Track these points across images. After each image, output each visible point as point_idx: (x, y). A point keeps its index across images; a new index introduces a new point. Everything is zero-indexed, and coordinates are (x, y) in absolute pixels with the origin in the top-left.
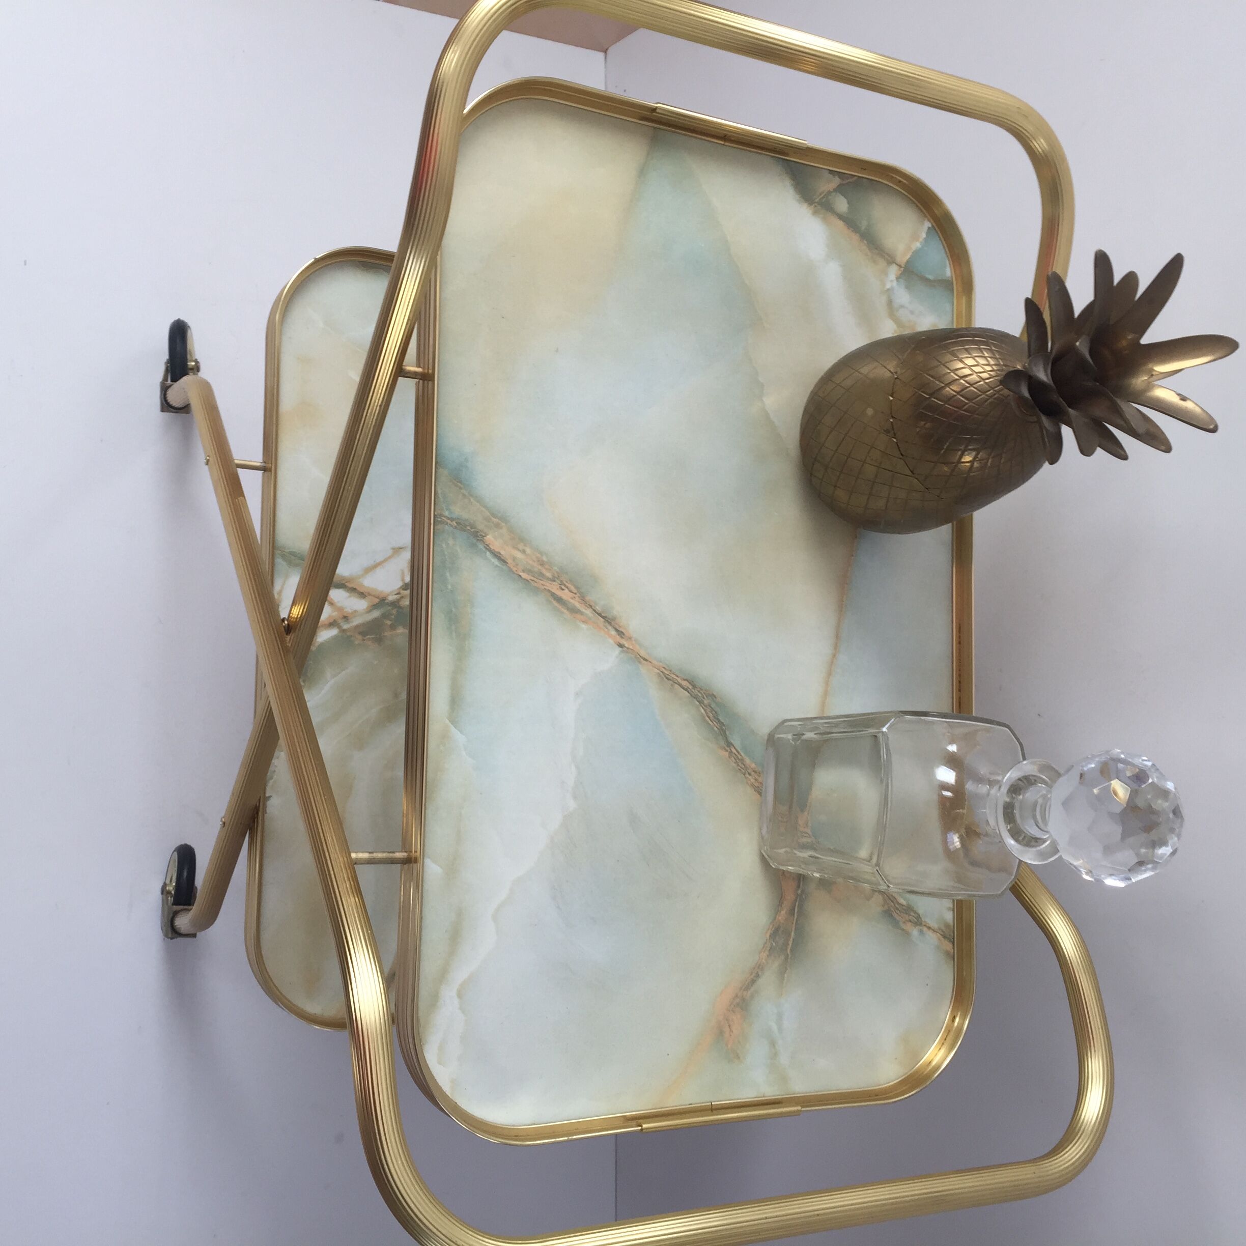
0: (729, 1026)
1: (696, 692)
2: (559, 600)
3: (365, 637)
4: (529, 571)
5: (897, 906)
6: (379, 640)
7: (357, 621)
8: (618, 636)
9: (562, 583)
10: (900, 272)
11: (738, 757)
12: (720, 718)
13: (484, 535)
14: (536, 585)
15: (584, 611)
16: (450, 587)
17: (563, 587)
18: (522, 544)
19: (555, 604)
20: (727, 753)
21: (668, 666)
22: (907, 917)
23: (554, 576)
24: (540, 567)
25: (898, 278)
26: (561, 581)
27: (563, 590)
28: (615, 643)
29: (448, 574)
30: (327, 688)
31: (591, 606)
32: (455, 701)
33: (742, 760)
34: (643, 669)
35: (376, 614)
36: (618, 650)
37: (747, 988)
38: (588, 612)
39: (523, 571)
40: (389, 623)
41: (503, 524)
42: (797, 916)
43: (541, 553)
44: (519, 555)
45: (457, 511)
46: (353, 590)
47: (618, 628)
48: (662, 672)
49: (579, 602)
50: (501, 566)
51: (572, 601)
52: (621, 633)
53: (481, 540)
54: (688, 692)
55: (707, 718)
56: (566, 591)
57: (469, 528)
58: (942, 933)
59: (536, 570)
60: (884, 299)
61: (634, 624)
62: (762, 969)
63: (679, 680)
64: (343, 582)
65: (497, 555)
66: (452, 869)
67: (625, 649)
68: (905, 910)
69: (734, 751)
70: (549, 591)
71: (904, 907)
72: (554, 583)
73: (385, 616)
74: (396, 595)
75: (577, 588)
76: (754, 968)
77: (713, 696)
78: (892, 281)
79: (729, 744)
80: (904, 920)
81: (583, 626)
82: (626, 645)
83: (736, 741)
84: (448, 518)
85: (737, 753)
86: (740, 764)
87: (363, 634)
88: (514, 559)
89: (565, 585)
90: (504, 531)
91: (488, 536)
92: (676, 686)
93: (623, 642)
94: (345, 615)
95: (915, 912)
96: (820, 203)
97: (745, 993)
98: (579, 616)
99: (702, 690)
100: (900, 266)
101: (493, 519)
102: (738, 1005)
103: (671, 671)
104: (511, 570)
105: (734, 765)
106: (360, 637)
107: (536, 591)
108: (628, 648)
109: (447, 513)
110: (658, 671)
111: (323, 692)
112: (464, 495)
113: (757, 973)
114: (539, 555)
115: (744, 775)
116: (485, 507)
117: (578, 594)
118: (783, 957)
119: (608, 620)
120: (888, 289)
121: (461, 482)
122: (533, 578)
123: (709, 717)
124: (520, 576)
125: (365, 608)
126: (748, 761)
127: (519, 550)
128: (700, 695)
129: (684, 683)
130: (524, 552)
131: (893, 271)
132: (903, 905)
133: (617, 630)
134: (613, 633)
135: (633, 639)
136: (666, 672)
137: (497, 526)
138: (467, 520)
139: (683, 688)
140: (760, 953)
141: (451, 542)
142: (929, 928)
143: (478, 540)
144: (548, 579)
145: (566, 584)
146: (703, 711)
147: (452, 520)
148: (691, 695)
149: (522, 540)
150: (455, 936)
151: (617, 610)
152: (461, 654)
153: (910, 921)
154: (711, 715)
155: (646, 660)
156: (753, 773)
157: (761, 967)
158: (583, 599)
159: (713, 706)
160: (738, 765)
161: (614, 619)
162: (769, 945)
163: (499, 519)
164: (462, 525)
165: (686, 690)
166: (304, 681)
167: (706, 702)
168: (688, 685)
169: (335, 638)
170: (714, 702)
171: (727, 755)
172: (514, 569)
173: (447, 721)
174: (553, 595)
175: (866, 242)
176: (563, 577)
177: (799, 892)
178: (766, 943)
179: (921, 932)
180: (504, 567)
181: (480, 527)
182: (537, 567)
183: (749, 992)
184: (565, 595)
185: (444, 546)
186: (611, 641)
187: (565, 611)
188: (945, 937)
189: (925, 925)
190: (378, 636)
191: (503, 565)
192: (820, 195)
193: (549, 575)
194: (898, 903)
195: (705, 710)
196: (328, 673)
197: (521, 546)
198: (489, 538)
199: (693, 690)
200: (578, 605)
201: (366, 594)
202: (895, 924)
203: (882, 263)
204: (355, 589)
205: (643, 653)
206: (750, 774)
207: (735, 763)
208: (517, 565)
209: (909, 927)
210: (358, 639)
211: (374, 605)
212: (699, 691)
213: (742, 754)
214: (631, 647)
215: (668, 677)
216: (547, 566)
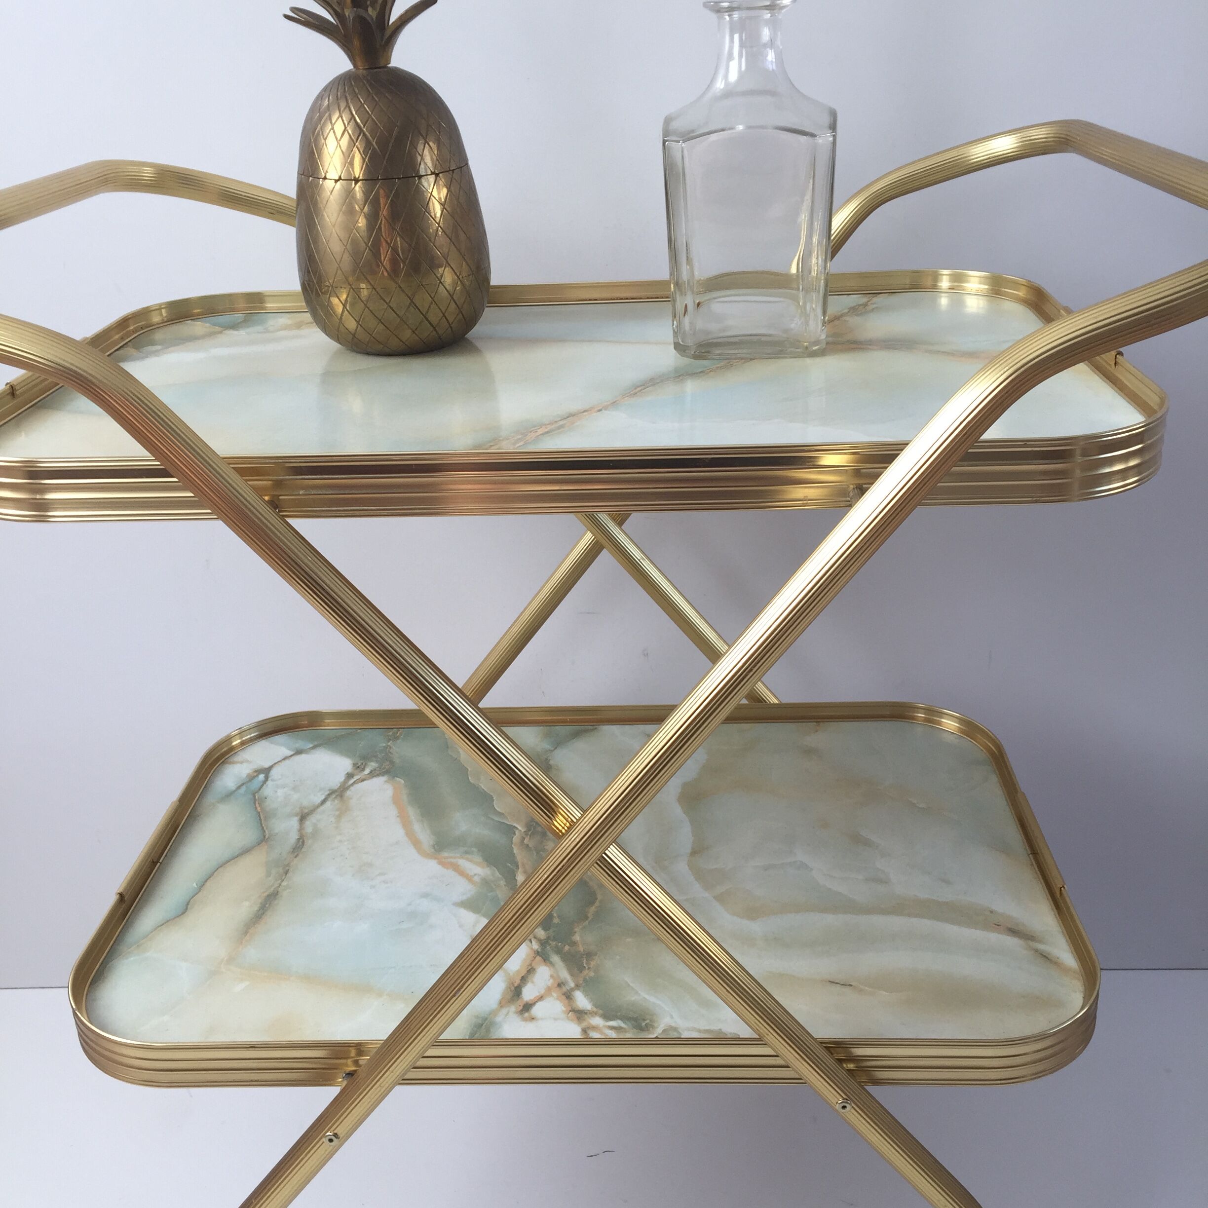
3: (585, 967)
6: (589, 955)
7: (565, 974)
30: (652, 999)
35: (556, 959)
40: (567, 948)
46: (524, 980)
64: (513, 988)
73: (559, 951)
74: (531, 942)
87: (581, 969)
94: (556, 985)
106: (585, 972)
111: (658, 1002)
125: (548, 968)
166: (644, 1020)
169: (586, 994)
190: (585, 956)
196: (633, 998)
201: (530, 968)
204: (523, 977)
210: (589, 974)
211: (545, 960)
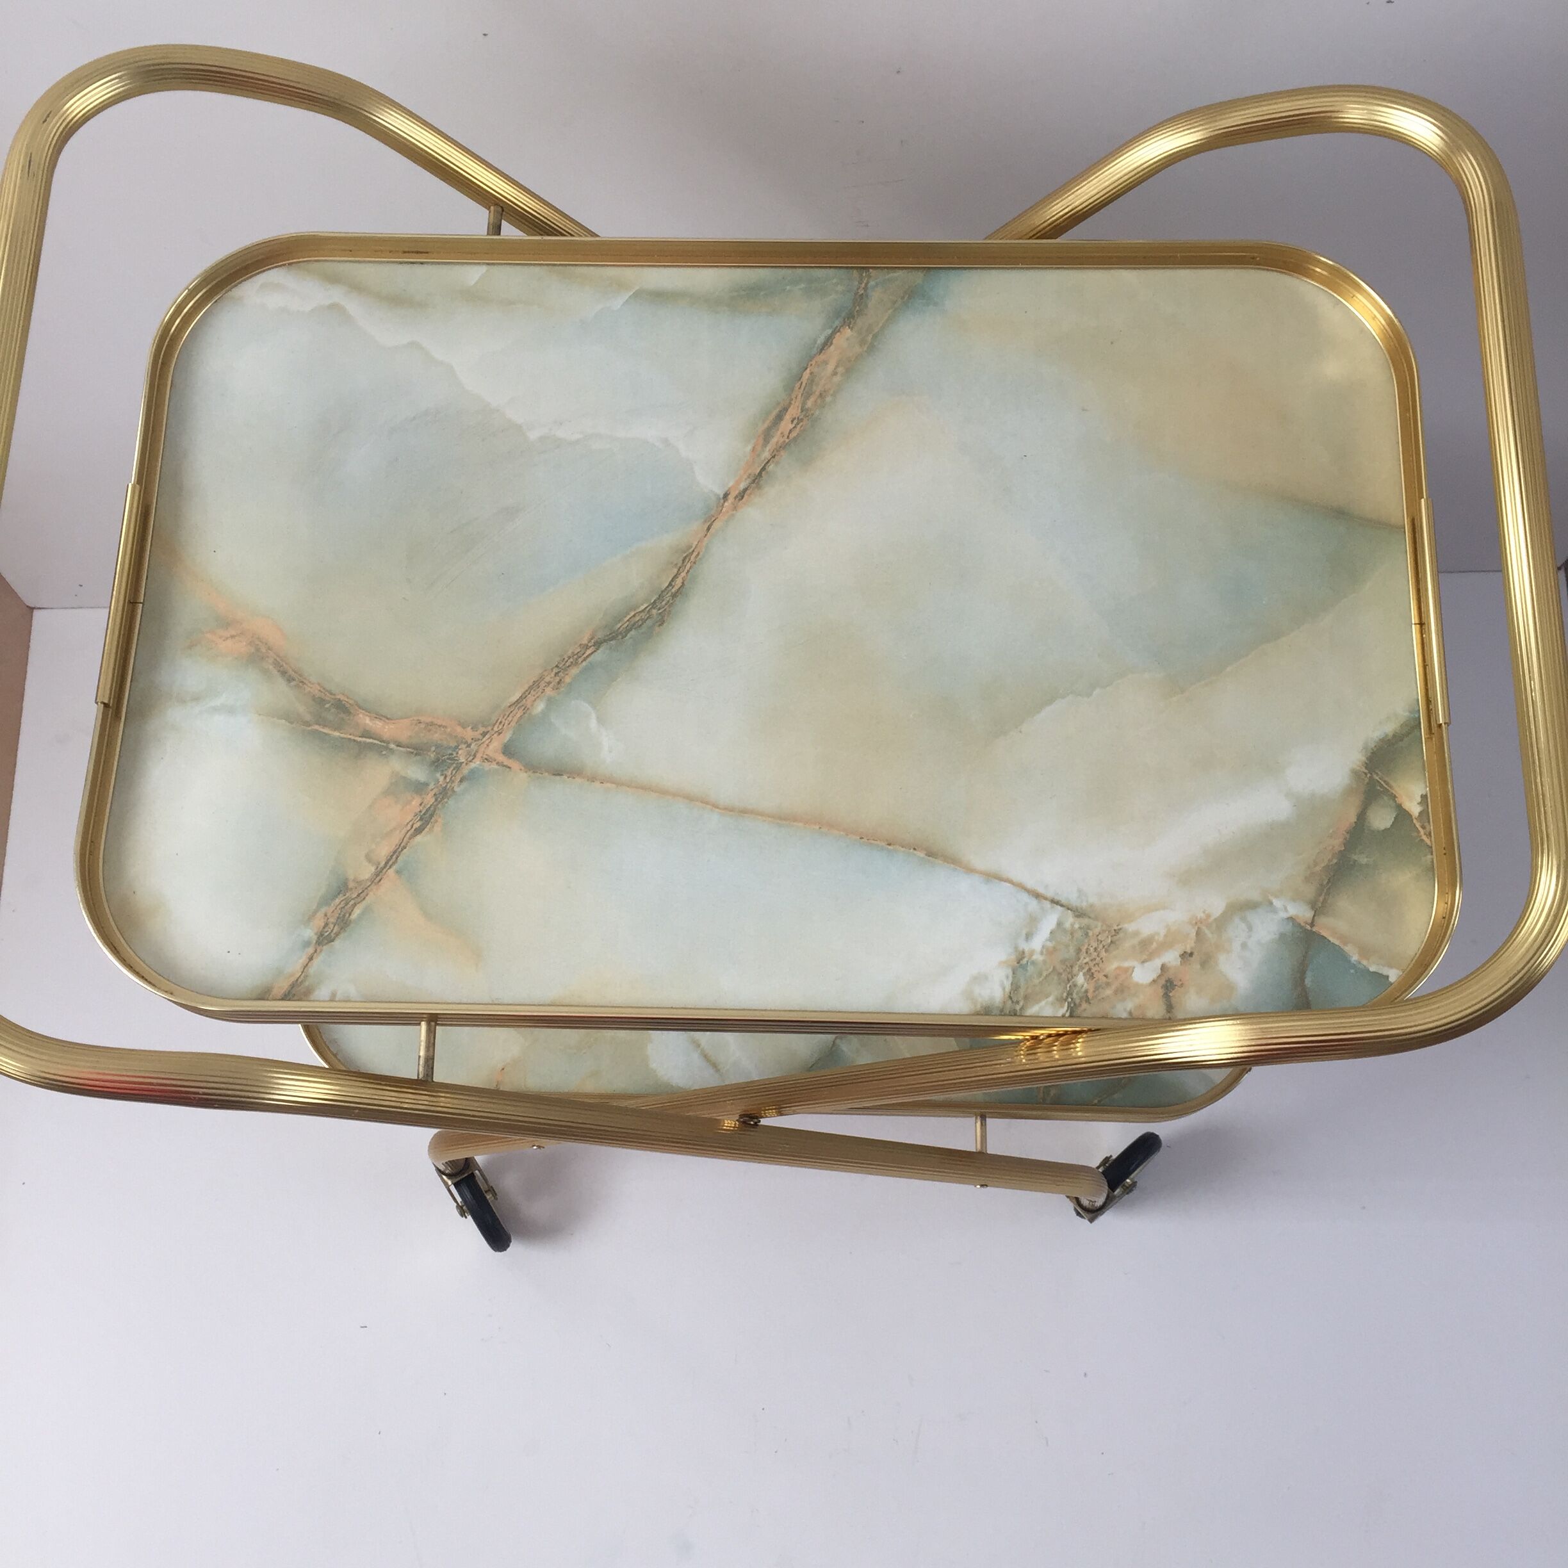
0: (232, 637)
1: (668, 597)
2: (779, 417)
4: (812, 381)
5: (352, 902)
8: (737, 492)
9: (800, 420)
10: (1303, 924)
11: (580, 657)
12: (633, 633)
13: (851, 326)
14: (796, 388)
15: (768, 449)
16: (788, 288)
17: (795, 422)
18: (844, 371)
19: (775, 413)
20: (586, 642)
21: (700, 559)
22: (332, 920)
23: (807, 410)
24: (817, 393)
25: (1291, 919)
26: (802, 420)
27: (792, 421)
28: (730, 489)
29: (803, 286)
31: (774, 457)
32: (660, 297)
33: (575, 663)
34: (697, 526)
36: (721, 493)
37: (276, 664)
38: (766, 455)
39: (811, 373)
41: (865, 349)
42: (360, 742)
43: (834, 395)
44: (830, 367)
45: (876, 296)
47: (748, 492)
48: (693, 551)
49: (777, 442)
50: (816, 346)
51: (779, 432)
52: (741, 496)
53: (845, 322)
54: (668, 587)
55: (633, 614)
56: (791, 426)
57: (857, 308)
58: (300, 980)
59: (814, 388)
60: (1255, 896)
61: (753, 514)
62: (297, 686)
63: (683, 574)
65: (828, 342)
66: (473, 297)
67: (722, 501)
68: (344, 916)
69: (589, 652)
70: (790, 404)
71: (347, 915)
72: (800, 411)
75: (795, 439)
76: (301, 675)
77: (662, 623)
78: (1286, 909)
79: (598, 645)
80: (328, 915)
81: (749, 448)
82: (726, 504)
83: (600, 655)
84: (866, 284)
85: (585, 656)
86: (571, 660)
88: (826, 363)
89: (798, 424)
90: (857, 349)
91: (849, 330)
92: (675, 571)
93: (731, 498)
95: (337, 934)
96: (1372, 784)
97: (271, 661)
98: (761, 441)
99: (670, 606)
100: (1312, 924)
101: (871, 336)
102: (258, 650)
103: (695, 563)
104: (812, 358)
105: (570, 653)
107: (789, 388)
108: (723, 505)
109: (872, 283)
110: (694, 546)
112: (895, 302)
113: (294, 680)
114: (831, 392)
115: (557, 666)
116: (883, 328)
117: (787, 441)
118: (308, 717)
119: (757, 479)
120: (1271, 903)
121: (909, 298)
122: (804, 384)
123: (634, 616)
124: (806, 369)
126: (574, 671)
127: (837, 367)
128: (664, 603)
129: (679, 581)
130: (835, 373)
131: (1303, 913)
132: (350, 914)
133: (745, 490)
134: (742, 486)
135: (735, 512)
136: (692, 558)
137: (862, 342)
138: (866, 306)
139: (672, 580)
140: (319, 684)
141: (840, 288)
142: (311, 959)
143: (844, 319)
144: (804, 403)
145: (799, 426)
146: (643, 607)
147: (865, 289)
148: (662, 592)
149: (849, 371)
150: (398, 301)
151: (770, 491)
152: (711, 302)
153: (326, 925)
154: (637, 618)
155: (708, 529)
156: (558, 679)
157: (301, 684)
158: (783, 447)
159: (649, 622)
160: (569, 658)
161: (759, 487)
162: (328, 697)
163: (871, 344)
164: (860, 300)
165: (670, 584)
167: (654, 612)
168: (676, 588)
170: (654, 624)
171: (583, 643)
172: (813, 362)
173: (637, 288)
174: (785, 409)
175: (1335, 861)
176: (807, 420)
177: (392, 746)
178: (331, 694)
179: (307, 944)
180: (815, 351)
181: (860, 322)
182: (817, 390)
183: (271, 667)
184: (786, 425)
185: (835, 281)
186: (731, 484)
187: (766, 426)
188: (293, 986)
189: (316, 951)
191: (818, 348)
192: (1385, 782)
193: (809, 404)
194: (355, 905)
195: (643, 611)
197: (841, 370)
198: (848, 332)
199: (670, 594)
200: (774, 440)
202: (325, 901)
203: (1310, 891)
205: (717, 525)
206: (556, 674)
207: (573, 653)
208: (818, 366)
209: (319, 922)
212: (668, 601)
213: (584, 664)
214: (724, 510)
215: (687, 560)
216: (819, 401)
